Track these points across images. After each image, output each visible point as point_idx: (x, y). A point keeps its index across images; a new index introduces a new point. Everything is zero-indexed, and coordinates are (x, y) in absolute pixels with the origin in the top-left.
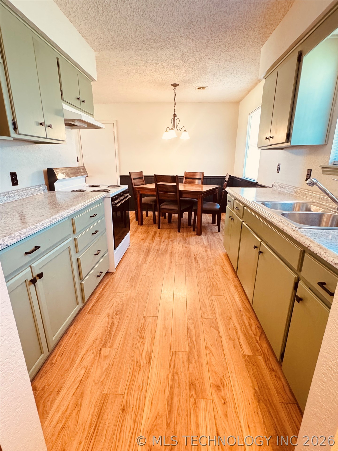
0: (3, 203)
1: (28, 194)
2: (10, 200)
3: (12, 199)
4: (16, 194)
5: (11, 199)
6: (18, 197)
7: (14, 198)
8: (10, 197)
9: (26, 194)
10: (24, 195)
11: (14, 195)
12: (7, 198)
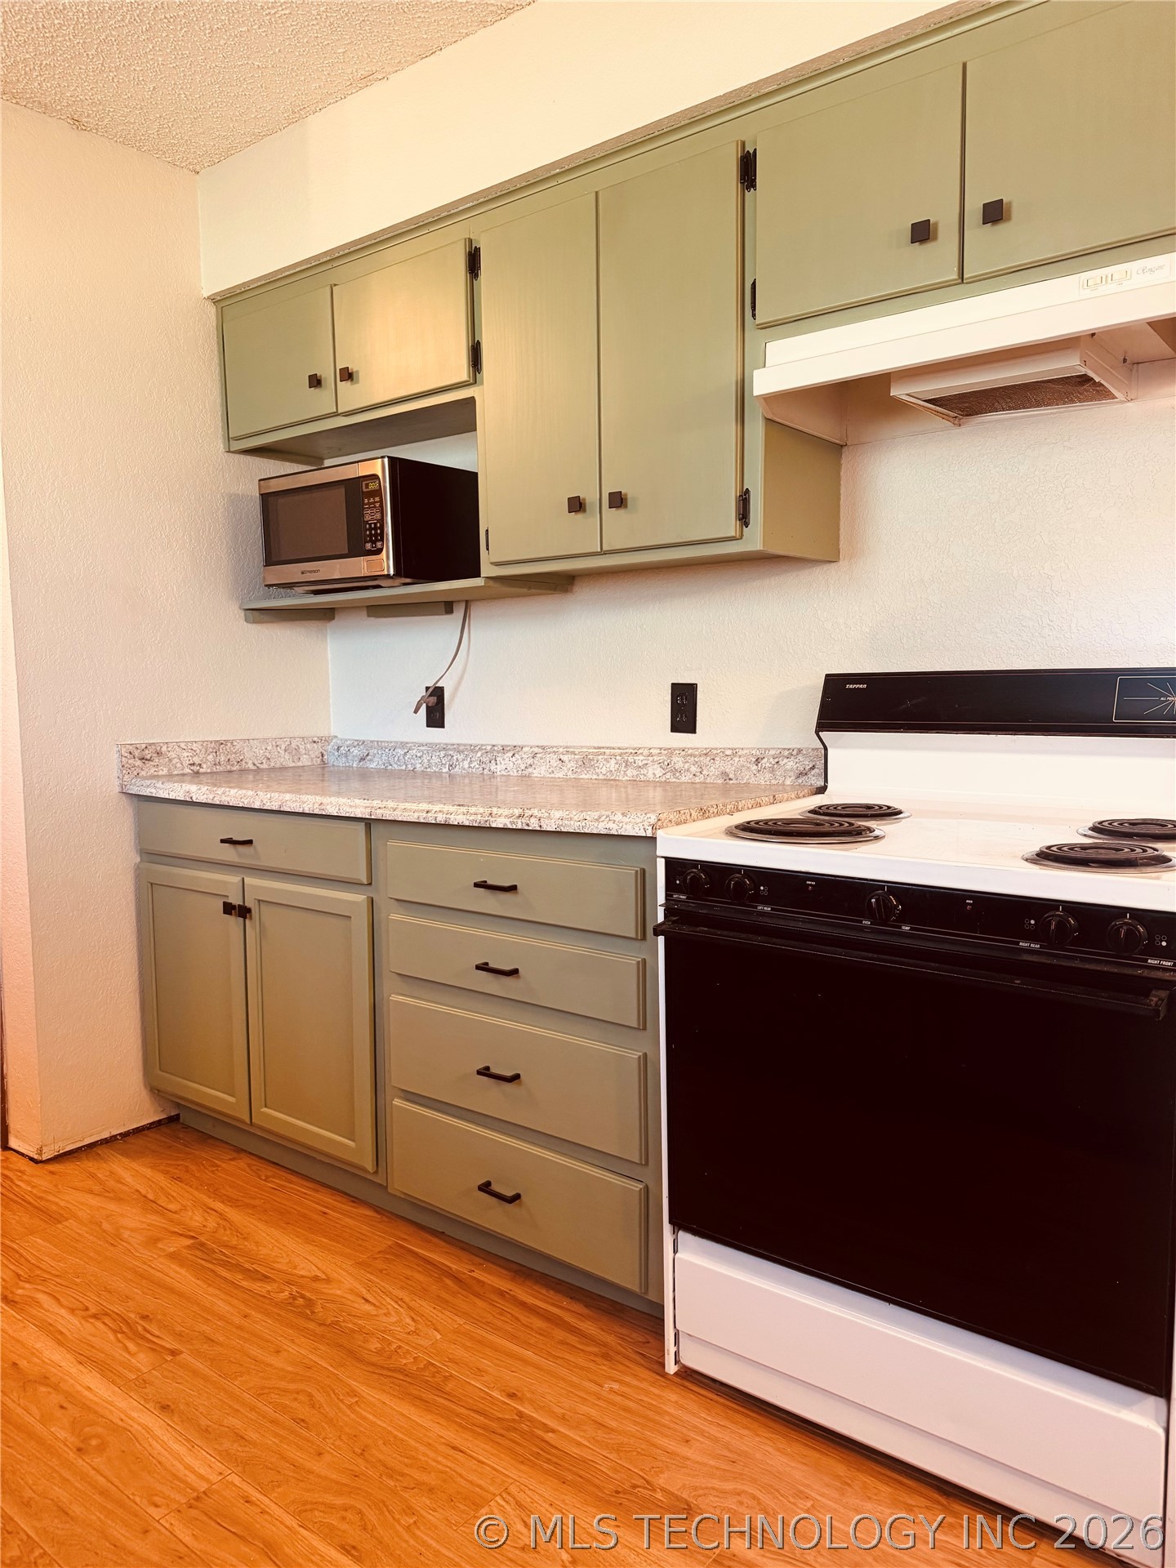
0: (601, 777)
1: (705, 772)
2: (625, 774)
3: (635, 773)
4: (653, 761)
5: (631, 772)
6: (659, 772)
7: (644, 771)
8: (626, 766)
9: (694, 769)
10: (688, 770)
11: (645, 762)
12: (617, 766)
